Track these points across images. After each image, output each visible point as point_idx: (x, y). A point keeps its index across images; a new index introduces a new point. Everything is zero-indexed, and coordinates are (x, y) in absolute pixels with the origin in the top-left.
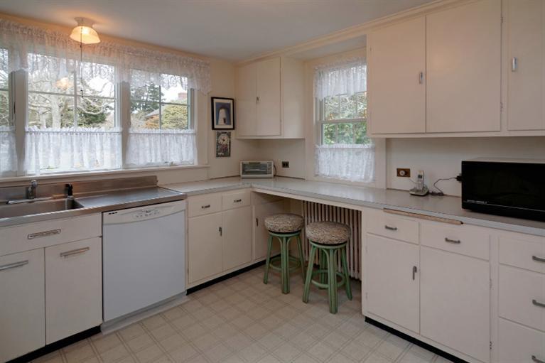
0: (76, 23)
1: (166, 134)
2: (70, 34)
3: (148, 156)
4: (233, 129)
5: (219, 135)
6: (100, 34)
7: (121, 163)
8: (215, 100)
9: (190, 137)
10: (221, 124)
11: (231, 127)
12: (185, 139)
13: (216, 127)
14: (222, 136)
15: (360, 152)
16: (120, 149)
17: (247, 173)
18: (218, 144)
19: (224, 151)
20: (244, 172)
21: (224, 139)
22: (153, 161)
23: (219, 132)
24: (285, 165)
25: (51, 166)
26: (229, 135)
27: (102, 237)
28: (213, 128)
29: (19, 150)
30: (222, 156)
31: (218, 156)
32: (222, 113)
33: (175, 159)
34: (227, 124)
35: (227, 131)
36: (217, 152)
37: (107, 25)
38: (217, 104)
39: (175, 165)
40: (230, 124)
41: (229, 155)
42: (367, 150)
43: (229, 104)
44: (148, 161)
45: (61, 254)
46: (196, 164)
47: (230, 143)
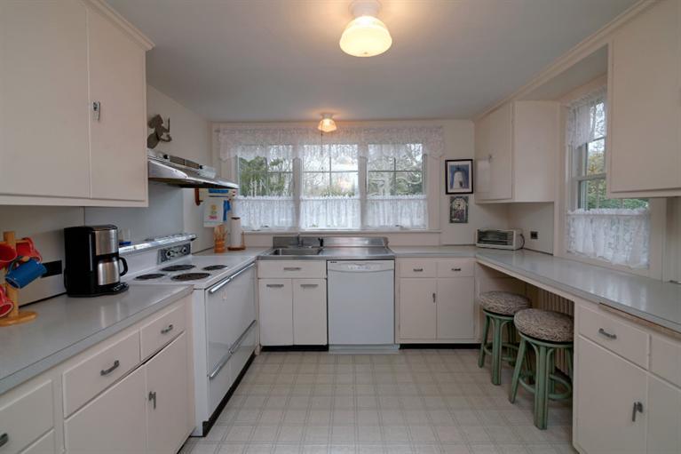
0: (321, 117)
1: (398, 200)
2: (317, 126)
3: (382, 219)
4: (472, 193)
5: (452, 200)
6: (336, 121)
7: (359, 224)
8: (449, 163)
9: (421, 202)
10: (456, 188)
11: (470, 190)
12: (417, 204)
13: (449, 191)
14: (457, 202)
15: (628, 221)
16: (360, 213)
17: (486, 242)
18: (452, 209)
19: (458, 217)
20: (480, 240)
21: (460, 205)
22: (386, 224)
23: (453, 196)
24: (534, 235)
25: (315, 224)
26: (466, 200)
27: (327, 279)
28: (447, 193)
29: (297, 214)
30: (456, 222)
31: (452, 221)
32: (458, 177)
33: (406, 222)
34: (465, 187)
35: (464, 195)
36: (451, 217)
37: (340, 114)
38: (452, 167)
39: (406, 229)
40: (468, 187)
41: (466, 222)
42: (638, 217)
43: (467, 166)
44: (382, 224)
45: (302, 286)
46: (427, 229)
47: (467, 207)
